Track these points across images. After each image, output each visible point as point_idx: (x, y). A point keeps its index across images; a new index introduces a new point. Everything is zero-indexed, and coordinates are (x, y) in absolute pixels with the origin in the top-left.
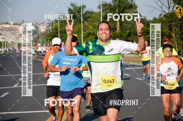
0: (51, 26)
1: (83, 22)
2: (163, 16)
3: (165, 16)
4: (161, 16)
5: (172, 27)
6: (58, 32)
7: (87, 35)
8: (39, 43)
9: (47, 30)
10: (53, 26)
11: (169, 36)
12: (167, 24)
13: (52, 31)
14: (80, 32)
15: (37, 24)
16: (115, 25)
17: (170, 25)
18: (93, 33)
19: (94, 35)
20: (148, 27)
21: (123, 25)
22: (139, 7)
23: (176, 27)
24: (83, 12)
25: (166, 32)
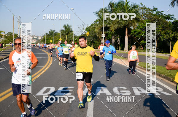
1: (54, 36)
2: (82, 35)
16: (65, 37)
21: (68, 37)
22: (74, 31)
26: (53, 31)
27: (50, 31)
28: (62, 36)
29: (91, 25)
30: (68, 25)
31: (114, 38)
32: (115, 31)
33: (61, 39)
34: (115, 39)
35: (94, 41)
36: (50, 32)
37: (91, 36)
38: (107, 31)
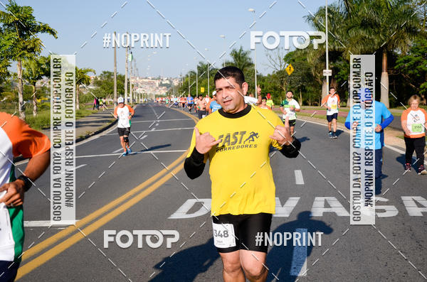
0: (183, 80)
3: (277, 73)
4: (274, 73)
5: (283, 82)
9: (179, 84)
12: (279, 79)
13: (183, 85)
15: (171, 79)
17: (281, 81)
22: (256, 65)
23: (287, 82)
24: (209, 69)
26: (207, 66)
30: (241, 50)
35: (304, 87)
36: (198, 67)
37: (297, 74)
38: (337, 62)
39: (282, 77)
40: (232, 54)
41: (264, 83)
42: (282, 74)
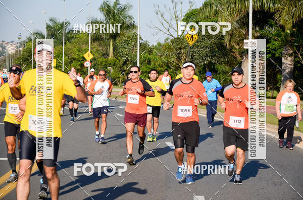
0: (22, 46)
1: (65, 43)
2: (169, 40)
3: (172, 41)
4: (167, 41)
5: (180, 55)
6: (31, 55)
7: (70, 60)
8: (5, 68)
9: (16, 51)
10: (25, 47)
11: (177, 68)
12: (175, 51)
13: (23, 53)
14: (61, 56)
15: (3, 43)
16: (107, 49)
17: (178, 54)
18: (78, 59)
19: (80, 61)
20: (149, 54)
21: (117, 49)
22: (140, 27)
23: (186, 56)
24: (65, 30)
25: (174, 61)
26: (62, 25)
27: (51, 24)
28: (96, 44)
29: (205, 5)
30: (116, 4)
31: (291, 55)
32: (294, 26)
33: (91, 56)
34: (295, 57)
35: (214, 64)
36: (48, 27)
37: (202, 44)
38: (266, 28)
39: (180, 49)
40: (102, 9)
41: (151, 56)
42: (179, 43)
